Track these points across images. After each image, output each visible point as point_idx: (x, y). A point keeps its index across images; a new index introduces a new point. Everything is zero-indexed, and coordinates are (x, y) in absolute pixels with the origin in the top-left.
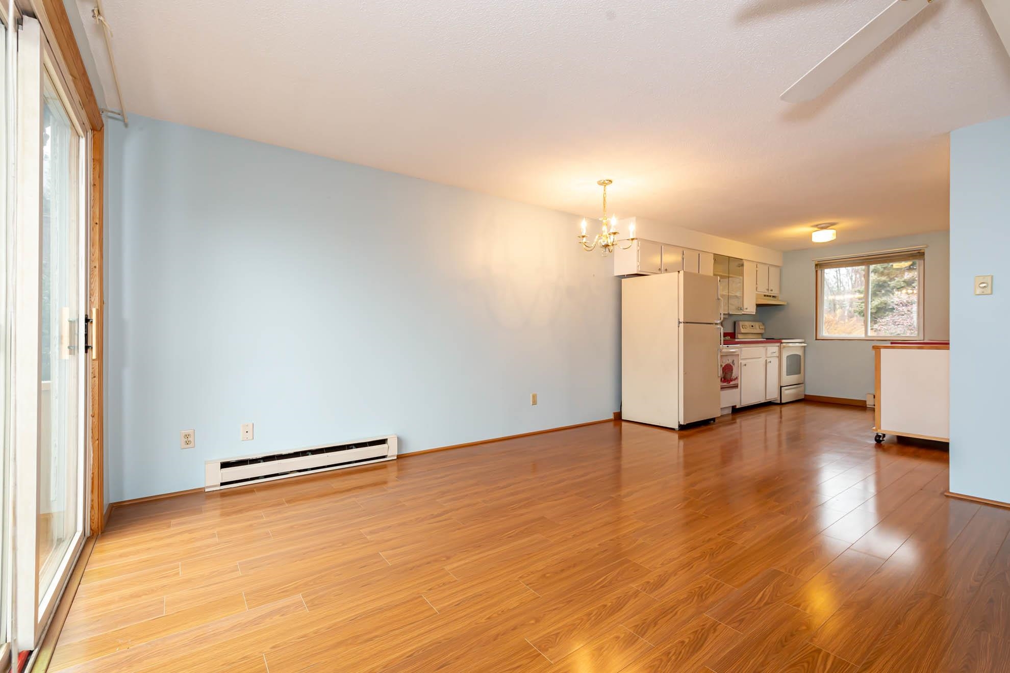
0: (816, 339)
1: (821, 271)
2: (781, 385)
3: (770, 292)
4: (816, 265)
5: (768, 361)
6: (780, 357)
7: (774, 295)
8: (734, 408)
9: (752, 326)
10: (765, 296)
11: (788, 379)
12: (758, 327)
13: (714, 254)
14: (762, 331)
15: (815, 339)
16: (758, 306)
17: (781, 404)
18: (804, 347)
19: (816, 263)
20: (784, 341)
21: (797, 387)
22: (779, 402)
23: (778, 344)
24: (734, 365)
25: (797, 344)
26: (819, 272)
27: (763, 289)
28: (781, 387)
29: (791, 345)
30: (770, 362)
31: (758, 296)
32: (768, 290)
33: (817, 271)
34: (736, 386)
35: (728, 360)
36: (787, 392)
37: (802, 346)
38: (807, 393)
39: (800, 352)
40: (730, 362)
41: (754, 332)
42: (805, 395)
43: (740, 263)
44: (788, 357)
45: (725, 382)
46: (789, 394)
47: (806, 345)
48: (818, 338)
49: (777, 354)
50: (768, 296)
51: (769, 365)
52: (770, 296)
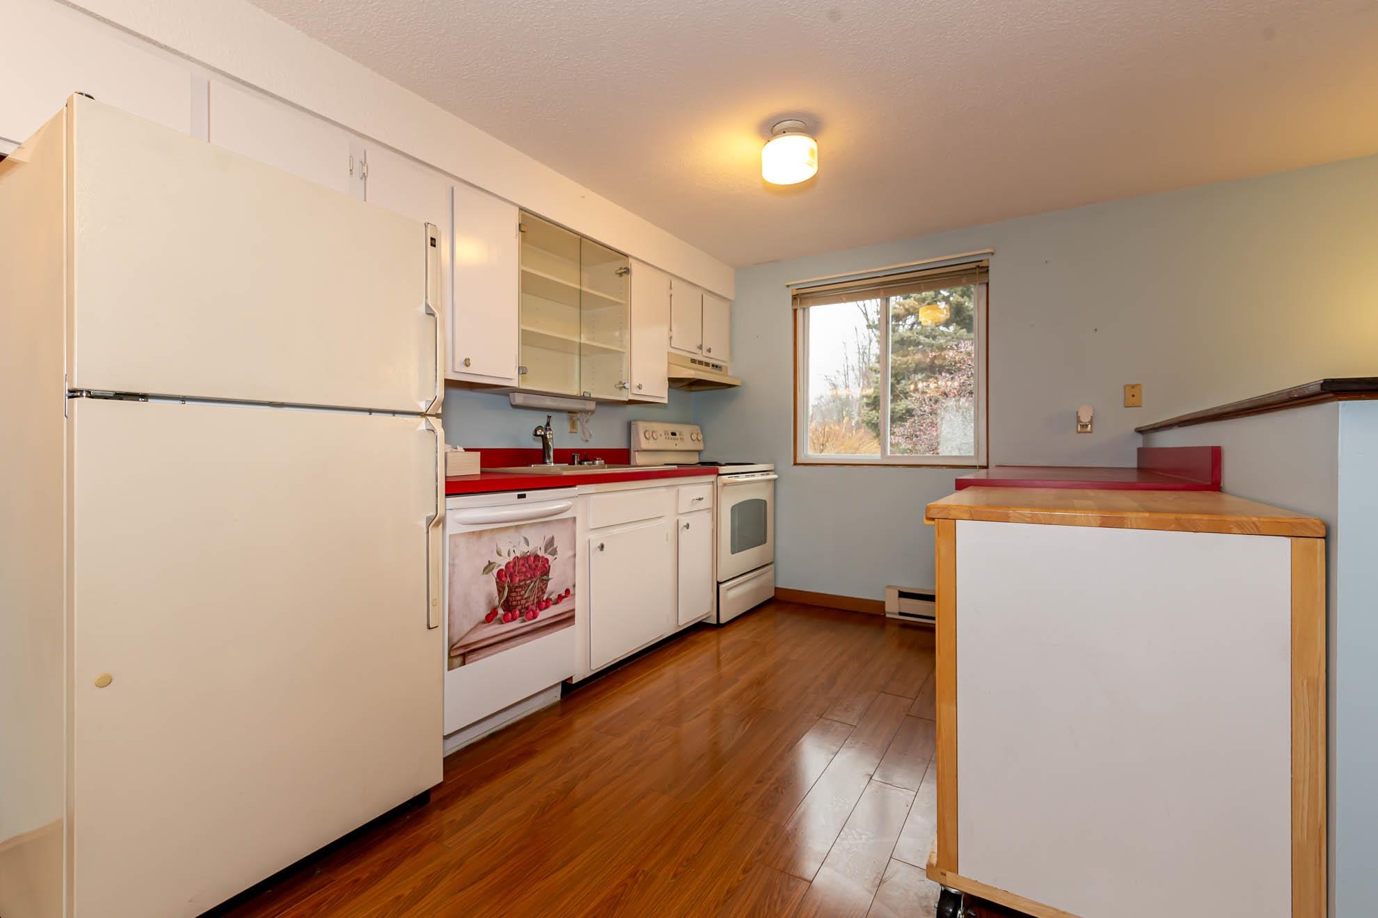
0: (795, 464)
1: (804, 309)
2: (719, 580)
3: (705, 353)
4: (795, 298)
5: (682, 524)
6: (715, 512)
7: (716, 363)
8: (568, 688)
9: (674, 434)
10: (693, 361)
11: (733, 562)
12: (686, 436)
13: (521, 209)
14: (700, 446)
15: (792, 463)
16: (673, 382)
17: (719, 626)
18: (775, 480)
19: (795, 293)
20: (723, 470)
21: (760, 575)
22: (715, 622)
23: (712, 478)
24: (554, 553)
25: (758, 477)
26: (800, 313)
27: (687, 344)
28: (719, 583)
29: (742, 478)
30: (687, 526)
31: (672, 360)
32: (701, 347)
33: (795, 311)
34: (567, 619)
35: (527, 542)
36: (732, 594)
37: (769, 480)
38: (784, 583)
39: (763, 494)
40: (535, 543)
41: (677, 448)
42: (776, 589)
43: (619, 262)
44: (733, 508)
45: (514, 619)
46: (736, 599)
47: (775, 476)
48: (798, 462)
49: (707, 503)
50: (701, 363)
51: (684, 534)
52: (707, 364)
